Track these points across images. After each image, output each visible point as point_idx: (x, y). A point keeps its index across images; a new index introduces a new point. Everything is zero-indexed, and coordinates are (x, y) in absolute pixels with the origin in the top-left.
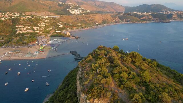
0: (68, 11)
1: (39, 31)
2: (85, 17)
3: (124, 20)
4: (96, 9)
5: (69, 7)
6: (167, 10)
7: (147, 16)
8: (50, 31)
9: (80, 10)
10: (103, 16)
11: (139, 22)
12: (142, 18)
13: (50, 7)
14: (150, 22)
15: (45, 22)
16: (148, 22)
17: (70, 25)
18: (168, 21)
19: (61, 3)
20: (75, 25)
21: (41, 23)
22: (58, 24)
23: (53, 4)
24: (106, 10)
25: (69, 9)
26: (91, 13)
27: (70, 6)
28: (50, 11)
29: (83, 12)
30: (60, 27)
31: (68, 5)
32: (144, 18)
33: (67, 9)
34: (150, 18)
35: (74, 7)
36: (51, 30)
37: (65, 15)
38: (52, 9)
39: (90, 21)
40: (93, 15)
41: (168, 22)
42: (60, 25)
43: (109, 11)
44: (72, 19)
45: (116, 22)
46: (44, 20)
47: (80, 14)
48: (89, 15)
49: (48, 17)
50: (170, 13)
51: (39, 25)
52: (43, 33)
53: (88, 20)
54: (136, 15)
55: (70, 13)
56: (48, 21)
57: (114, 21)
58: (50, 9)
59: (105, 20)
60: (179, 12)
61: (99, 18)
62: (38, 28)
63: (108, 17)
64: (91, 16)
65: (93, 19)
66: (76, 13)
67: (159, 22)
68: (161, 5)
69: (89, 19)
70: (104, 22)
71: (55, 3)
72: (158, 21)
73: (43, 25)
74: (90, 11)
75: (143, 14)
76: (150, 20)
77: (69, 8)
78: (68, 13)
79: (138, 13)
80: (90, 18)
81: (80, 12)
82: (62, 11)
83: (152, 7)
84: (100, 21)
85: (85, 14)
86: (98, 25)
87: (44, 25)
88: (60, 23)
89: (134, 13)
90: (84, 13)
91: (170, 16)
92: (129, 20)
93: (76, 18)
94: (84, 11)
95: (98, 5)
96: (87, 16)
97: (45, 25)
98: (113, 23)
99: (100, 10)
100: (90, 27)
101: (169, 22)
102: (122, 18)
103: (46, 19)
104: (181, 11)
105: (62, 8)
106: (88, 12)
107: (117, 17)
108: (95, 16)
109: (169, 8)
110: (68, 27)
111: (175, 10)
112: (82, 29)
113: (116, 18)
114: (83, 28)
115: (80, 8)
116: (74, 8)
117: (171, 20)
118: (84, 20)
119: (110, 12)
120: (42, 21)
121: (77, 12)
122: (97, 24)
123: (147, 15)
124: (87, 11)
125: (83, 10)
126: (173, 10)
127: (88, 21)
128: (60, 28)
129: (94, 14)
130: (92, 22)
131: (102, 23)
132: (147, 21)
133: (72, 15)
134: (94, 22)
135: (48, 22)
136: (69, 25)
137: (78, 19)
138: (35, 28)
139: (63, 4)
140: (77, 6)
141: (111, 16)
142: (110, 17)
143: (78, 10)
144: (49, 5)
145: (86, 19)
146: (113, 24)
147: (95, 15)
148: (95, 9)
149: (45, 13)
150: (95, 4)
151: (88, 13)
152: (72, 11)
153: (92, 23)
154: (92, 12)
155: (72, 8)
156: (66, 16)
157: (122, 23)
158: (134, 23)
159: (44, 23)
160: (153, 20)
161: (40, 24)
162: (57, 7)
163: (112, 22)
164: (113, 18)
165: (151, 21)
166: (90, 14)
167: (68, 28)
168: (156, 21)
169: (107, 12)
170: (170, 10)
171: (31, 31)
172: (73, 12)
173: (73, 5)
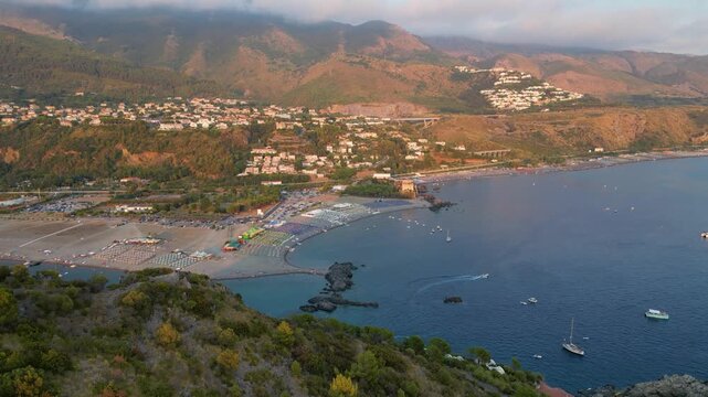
0: (484, 95)
1: (314, 172)
2: (550, 118)
4: (628, 89)
5: (489, 81)
8: (358, 174)
9: (537, 93)
10: (642, 116)
15: (355, 139)
17: (458, 154)
19: (462, 69)
20: (480, 153)
21: (342, 143)
22: (412, 146)
23: (433, 74)
24: (684, 89)
25: (489, 92)
26: (588, 102)
27: (495, 79)
29: (547, 101)
30: (409, 157)
33: (482, 92)
35: (515, 80)
36: (361, 169)
40: (589, 111)
42: (412, 152)
43: (698, 95)
46: (359, 130)
47: (533, 108)
48: (572, 112)
49: (387, 122)
51: (329, 148)
52: (329, 177)
53: (561, 132)
55: (489, 104)
56: (374, 135)
59: (650, 135)
61: (615, 126)
62: (323, 159)
63: (677, 120)
64: (580, 116)
65: (582, 127)
66: (511, 107)
69: (565, 129)
71: (441, 70)
73: (344, 150)
74: (580, 96)
77: (490, 86)
78: (484, 106)
80: (573, 126)
81: (535, 99)
82: (459, 97)
84: (622, 140)
85: (551, 110)
86: (600, 154)
87: (348, 147)
88: (419, 144)
90: (549, 106)
93: (507, 124)
94: (553, 96)
95: (643, 72)
96: (559, 117)
97: (350, 150)
98: (693, 150)
99: (647, 90)
100: (549, 163)
103: (370, 129)
105: (466, 86)
106: (572, 101)
108: (597, 115)
110: (447, 160)
112: (501, 171)
114: (510, 165)
115: (539, 83)
116: (509, 87)
118: (538, 135)
119: (698, 100)
120: (348, 135)
121: (519, 99)
122: (597, 150)
124: (566, 95)
125: (548, 91)
128: (408, 162)
129: (600, 106)
130: (575, 140)
131: (631, 145)
133: (494, 112)
135: (367, 141)
136: (453, 151)
137: (512, 129)
138: (312, 158)
139: (473, 71)
140: (527, 79)
141: (692, 116)
143: (525, 93)
144: (418, 79)
145: (550, 130)
147: (600, 111)
148: (621, 88)
150: (634, 68)
151: (567, 106)
152: (499, 96)
153: (579, 145)
154: (592, 99)
155: (501, 86)
156: (462, 116)
159: (350, 144)
161: (337, 146)
162: (447, 84)
163: (688, 146)
166: (575, 108)
167: (443, 163)
169: (683, 101)
171: (289, 169)
172: (505, 100)
173: (510, 74)
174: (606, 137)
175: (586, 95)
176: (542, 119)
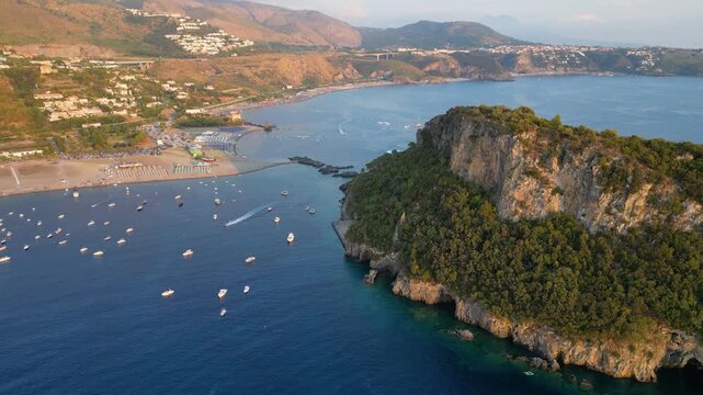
0: (172, 40)
2: (245, 62)
3: (374, 74)
5: (172, 27)
6: (498, 42)
7: (444, 60)
9: (217, 39)
10: (303, 60)
11: (422, 81)
12: (427, 69)
13: (95, 28)
14: (454, 80)
16: (448, 80)
18: (505, 75)
19: (134, 11)
21: (116, 86)
22: (166, 86)
23: (104, 15)
25: (174, 37)
26: (259, 48)
27: (176, 24)
28: (98, 43)
29: (230, 47)
31: (166, 19)
32: (434, 66)
33: (168, 36)
34: (453, 66)
35: (194, 26)
37: (165, 56)
38: (104, 35)
39: (263, 76)
40: (267, 56)
41: (507, 81)
44: (197, 70)
45: (346, 80)
46: (116, 73)
47: (221, 54)
48: (255, 57)
50: (509, 49)
53: (256, 74)
54: (408, 58)
55: (181, 48)
56: (133, 78)
57: (341, 76)
58: (94, 33)
59: (312, 76)
60: (535, 49)
61: (289, 66)
64: (264, 61)
65: (270, 69)
66: (204, 50)
67: (480, 80)
68: (479, 25)
69: (259, 71)
70: (311, 81)
71: (111, 11)
72: (476, 76)
74: (252, 43)
75: (430, 53)
76: (452, 74)
77: (175, 32)
78: (176, 51)
79: (414, 51)
80: (262, 69)
81: (220, 45)
82: (144, 41)
83: (451, 30)
84: (297, 79)
85: (239, 55)
86: (294, 91)
88: (171, 85)
89: (400, 50)
90: (234, 51)
91: (509, 61)
92: (388, 73)
93: (212, 67)
94: (231, 42)
96: (249, 61)
101: (510, 80)
102: (364, 69)
104: (540, 44)
105: (145, 30)
106: (249, 47)
107: (350, 66)
108: (275, 60)
109: (502, 33)
111: (520, 39)
113: (344, 69)
115: (216, 30)
116: (193, 33)
117: (513, 75)
118: (241, 76)
121: (206, 45)
122: (288, 87)
123: (443, 56)
124: (241, 42)
125: (226, 37)
126: (515, 43)
127: (257, 79)
130: (269, 80)
131: (306, 83)
132: (444, 76)
133: (193, 57)
134: (280, 83)
136: (205, 90)
137: (218, 72)
139: (146, 14)
140: (204, 26)
141: (329, 60)
142: (326, 63)
143: (209, 38)
144: (90, 20)
145: (247, 72)
146: (341, 88)
147: (274, 56)
149: (82, 49)
151: (247, 51)
152: (187, 41)
153: (273, 83)
154: (261, 46)
155: (185, 32)
157: (370, 84)
158: (408, 83)
160: (462, 75)
162: (123, 25)
164: (335, 66)
165: (455, 77)
166: (254, 53)
167: (204, 100)
168: (470, 77)
170: (506, 41)
172: (194, 45)
173: (187, 21)
174: (289, 77)
175: (255, 42)
176: (236, 63)
